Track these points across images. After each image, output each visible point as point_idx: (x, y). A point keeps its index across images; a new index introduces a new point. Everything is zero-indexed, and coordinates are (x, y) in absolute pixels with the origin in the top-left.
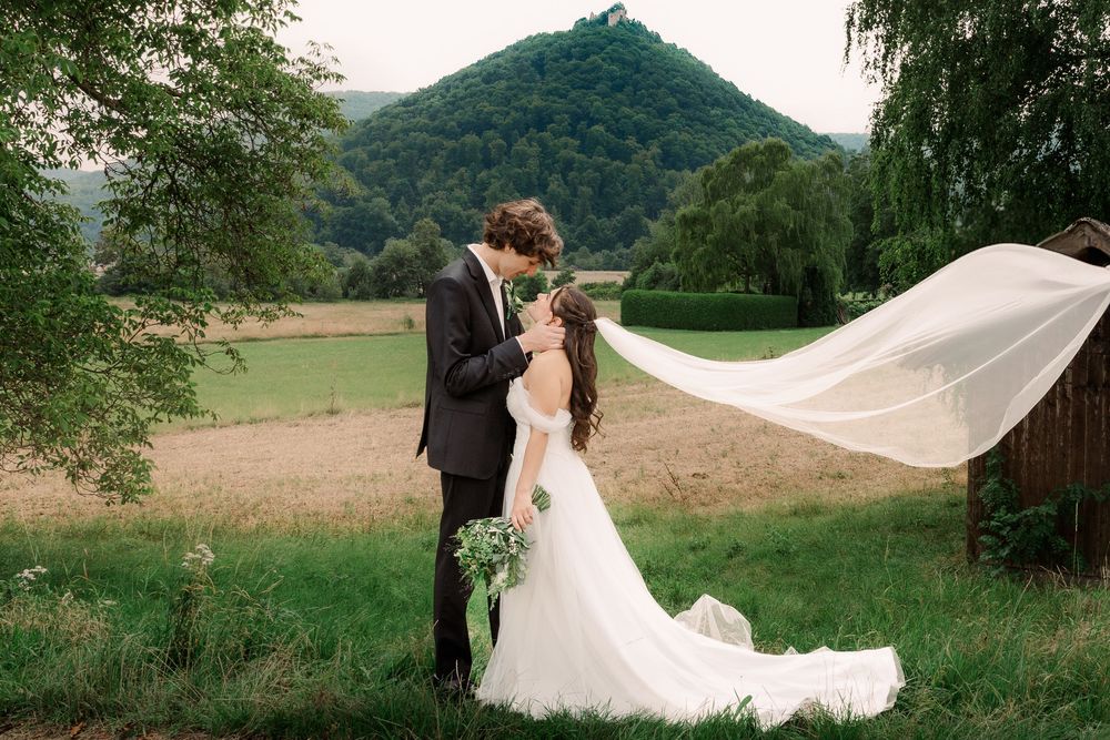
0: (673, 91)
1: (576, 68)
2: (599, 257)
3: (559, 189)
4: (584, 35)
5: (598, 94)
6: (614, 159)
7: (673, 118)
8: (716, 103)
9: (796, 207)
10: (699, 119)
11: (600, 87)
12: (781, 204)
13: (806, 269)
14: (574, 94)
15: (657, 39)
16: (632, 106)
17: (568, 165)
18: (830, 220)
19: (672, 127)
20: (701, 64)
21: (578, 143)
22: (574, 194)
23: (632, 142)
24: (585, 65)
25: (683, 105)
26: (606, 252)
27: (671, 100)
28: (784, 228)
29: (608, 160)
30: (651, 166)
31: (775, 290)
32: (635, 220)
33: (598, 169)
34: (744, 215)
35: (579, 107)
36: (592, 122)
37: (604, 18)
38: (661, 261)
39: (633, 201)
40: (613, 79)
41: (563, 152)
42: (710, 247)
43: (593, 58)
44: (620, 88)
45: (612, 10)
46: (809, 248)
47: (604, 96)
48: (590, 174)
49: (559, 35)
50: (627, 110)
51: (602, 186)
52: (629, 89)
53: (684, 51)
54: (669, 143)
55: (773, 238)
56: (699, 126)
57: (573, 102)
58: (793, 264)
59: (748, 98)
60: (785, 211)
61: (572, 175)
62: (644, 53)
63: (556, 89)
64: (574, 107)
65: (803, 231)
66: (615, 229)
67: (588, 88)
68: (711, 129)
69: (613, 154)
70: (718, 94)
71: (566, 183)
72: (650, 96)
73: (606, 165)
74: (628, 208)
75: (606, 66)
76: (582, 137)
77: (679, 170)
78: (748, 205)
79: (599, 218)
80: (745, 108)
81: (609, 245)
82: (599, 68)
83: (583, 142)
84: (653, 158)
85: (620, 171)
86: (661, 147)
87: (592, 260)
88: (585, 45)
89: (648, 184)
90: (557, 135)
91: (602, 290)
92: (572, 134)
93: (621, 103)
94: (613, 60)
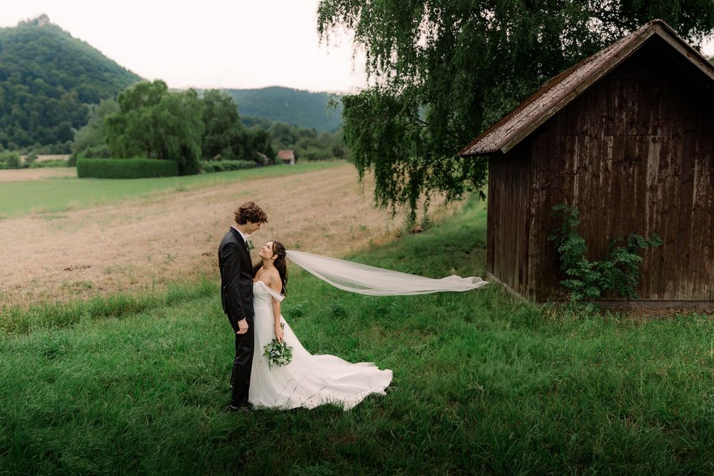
0: (82, 63)
1: (22, 47)
2: (48, 148)
3: (19, 112)
4: (24, 30)
5: (37, 62)
6: (50, 97)
7: (83, 77)
8: (107, 70)
9: (173, 114)
10: (98, 78)
11: (38, 58)
12: (166, 113)
13: (181, 146)
14: (22, 61)
15: (69, 35)
16: (58, 69)
17: (23, 100)
18: (193, 122)
19: (82, 81)
20: (96, 50)
21: (27, 88)
22: (28, 114)
23: (60, 88)
24: (27, 46)
25: (88, 70)
26: (51, 145)
27: (81, 67)
28: (167, 126)
29: (47, 98)
30: (72, 101)
31: (165, 157)
32: (67, 129)
33: (42, 102)
34: (145, 119)
35: (26, 68)
36: (35, 77)
37: (36, 22)
38: (91, 146)
39: (65, 119)
40: (45, 55)
41: (19, 93)
42: (128, 136)
43: (31, 43)
44: (50, 60)
45: (40, 18)
46: (183, 135)
47: (41, 63)
48: (37, 104)
49: (9, 29)
50: (54, 71)
51: (45, 112)
52: (55, 60)
53: (85, 43)
54: (82, 89)
55: (161, 130)
56: (98, 81)
57: (22, 65)
58: (173, 144)
59: (124, 69)
60: (169, 116)
61: (25, 105)
62: (62, 42)
63: (11, 58)
64: (23, 69)
65: (179, 127)
66: (55, 134)
67: (30, 58)
68: (105, 83)
69: (50, 94)
70: (108, 66)
71: (23, 109)
72: (69, 65)
73: (46, 100)
74: (62, 123)
75: (40, 47)
76: (30, 85)
77: (89, 103)
78: (148, 113)
79: (45, 128)
80: (123, 73)
81: (53, 142)
82: (36, 48)
83: (31, 88)
84: (74, 97)
85: (54, 103)
86: (78, 92)
87: (43, 149)
88: (26, 36)
89: (72, 110)
90: (14, 83)
91: (56, 163)
92: (24, 83)
93: (51, 67)
94: (44, 45)
